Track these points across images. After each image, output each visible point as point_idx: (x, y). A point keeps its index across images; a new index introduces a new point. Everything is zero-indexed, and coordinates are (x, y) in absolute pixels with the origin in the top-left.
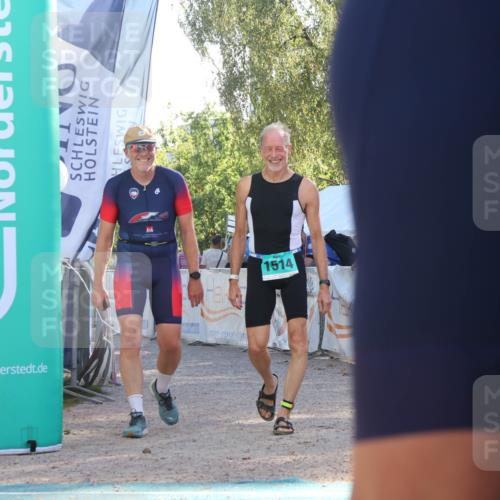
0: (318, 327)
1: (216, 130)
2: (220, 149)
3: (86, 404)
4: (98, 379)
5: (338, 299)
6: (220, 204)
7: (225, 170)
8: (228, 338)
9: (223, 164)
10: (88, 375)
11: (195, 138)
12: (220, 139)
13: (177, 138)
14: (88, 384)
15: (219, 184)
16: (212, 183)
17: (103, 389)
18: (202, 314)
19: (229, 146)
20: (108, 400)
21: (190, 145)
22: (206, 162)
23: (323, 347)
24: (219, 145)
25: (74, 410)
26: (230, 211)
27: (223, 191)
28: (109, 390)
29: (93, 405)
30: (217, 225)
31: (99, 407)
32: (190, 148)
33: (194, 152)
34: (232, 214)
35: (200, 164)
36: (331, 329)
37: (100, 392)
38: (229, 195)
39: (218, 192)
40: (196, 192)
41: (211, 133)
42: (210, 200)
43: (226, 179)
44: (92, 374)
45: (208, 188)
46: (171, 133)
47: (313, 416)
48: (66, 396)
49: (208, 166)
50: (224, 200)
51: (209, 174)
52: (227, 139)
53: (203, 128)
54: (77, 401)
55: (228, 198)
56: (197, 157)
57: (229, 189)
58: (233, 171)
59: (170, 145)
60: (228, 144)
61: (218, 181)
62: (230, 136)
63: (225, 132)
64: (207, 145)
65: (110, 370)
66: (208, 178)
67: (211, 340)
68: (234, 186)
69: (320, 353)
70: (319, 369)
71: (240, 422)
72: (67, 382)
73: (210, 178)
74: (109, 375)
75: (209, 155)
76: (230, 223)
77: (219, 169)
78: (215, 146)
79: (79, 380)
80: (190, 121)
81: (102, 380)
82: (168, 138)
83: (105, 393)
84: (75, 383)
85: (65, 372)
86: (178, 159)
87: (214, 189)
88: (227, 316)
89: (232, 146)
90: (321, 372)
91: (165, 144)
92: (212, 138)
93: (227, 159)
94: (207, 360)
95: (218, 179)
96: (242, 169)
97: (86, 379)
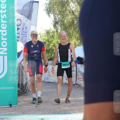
0: (75, 78)
1: (52, 34)
3: (23, 96)
4: (25, 90)
6: (53, 51)
7: (54, 43)
8: (55, 81)
9: (54, 41)
10: (23, 89)
13: (43, 35)
14: (23, 91)
15: (53, 46)
17: (27, 92)
18: (49, 75)
20: (28, 95)
21: (46, 37)
23: (77, 83)
24: (53, 37)
25: (20, 97)
28: (28, 93)
30: (52, 55)
31: (26, 96)
33: (47, 39)
35: (49, 42)
36: (78, 79)
37: (26, 93)
39: (53, 48)
40: (48, 48)
41: (51, 34)
42: (51, 50)
43: (55, 45)
44: (24, 89)
45: (50, 47)
47: (74, 99)
48: (18, 94)
49: (51, 42)
50: (54, 49)
51: (51, 44)
52: (55, 36)
53: (49, 33)
54: (21, 95)
56: (48, 40)
58: (56, 43)
59: (42, 37)
60: (55, 37)
62: (55, 35)
64: (50, 37)
65: (28, 88)
66: (50, 45)
67: (51, 81)
69: (76, 84)
72: (18, 91)
73: (51, 45)
74: (28, 89)
75: (51, 39)
77: (53, 42)
78: (52, 37)
80: (46, 32)
81: (26, 91)
82: (41, 35)
83: (27, 93)
84: (20, 91)
85: (18, 89)
86: (44, 40)
87: (52, 47)
88: (55, 76)
89: (56, 37)
90: (76, 89)
91: (41, 37)
92: (51, 35)
93: (55, 40)
94: (50, 86)
95: (53, 45)
96: (58, 42)
97: (23, 90)
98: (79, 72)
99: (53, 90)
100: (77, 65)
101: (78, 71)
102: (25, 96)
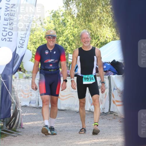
0: (109, 101)
1: (63, 18)
2: (65, 25)
3: (10, 137)
4: (14, 126)
5: (116, 90)
7: (67, 35)
8: (70, 107)
9: (66, 33)
10: (11, 124)
11: (54, 22)
12: (65, 21)
13: (46, 21)
14: (11, 128)
15: (65, 41)
16: (62, 40)
17: (17, 130)
19: (69, 25)
20: (19, 135)
21: (52, 24)
22: (59, 32)
23: (111, 110)
24: (65, 24)
26: (70, 52)
27: (67, 44)
28: (19, 130)
29: (13, 137)
31: (16, 138)
32: (52, 26)
33: (54, 27)
34: (71, 54)
36: (114, 102)
37: (15, 131)
38: (69, 45)
39: (65, 44)
41: (61, 19)
43: (68, 39)
44: (12, 124)
45: (60, 42)
46: (44, 19)
47: (107, 140)
48: (1, 133)
49: (60, 33)
50: (67, 48)
52: (68, 21)
53: (58, 17)
54: (6, 136)
55: (69, 47)
56: (55, 29)
57: (69, 43)
58: (70, 35)
59: (44, 24)
60: (68, 24)
61: (64, 40)
62: (69, 20)
63: (67, 18)
64: (59, 24)
65: (20, 122)
66: (60, 38)
68: (71, 42)
69: (109, 113)
70: (109, 120)
71: (76, 143)
72: (1, 127)
74: (19, 124)
75: (60, 28)
76: (69, 57)
77: (65, 34)
78: (63, 25)
79: (7, 126)
80: (52, 14)
81: (17, 126)
82: (43, 21)
83: (18, 132)
84: (5, 128)
85: (1, 123)
87: (62, 43)
88: (69, 97)
89: (70, 24)
90: (110, 121)
91: (42, 24)
92: (61, 21)
93: (68, 30)
94: (61, 117)
95: (64, 39)
96: (74, 34)
97: (10, 126)
98: (114, 89)
99: (67, 124)
100: (111, 76)
101: (112, 88)
102: (14, 136)
